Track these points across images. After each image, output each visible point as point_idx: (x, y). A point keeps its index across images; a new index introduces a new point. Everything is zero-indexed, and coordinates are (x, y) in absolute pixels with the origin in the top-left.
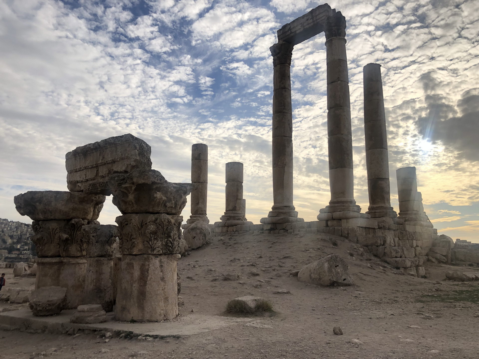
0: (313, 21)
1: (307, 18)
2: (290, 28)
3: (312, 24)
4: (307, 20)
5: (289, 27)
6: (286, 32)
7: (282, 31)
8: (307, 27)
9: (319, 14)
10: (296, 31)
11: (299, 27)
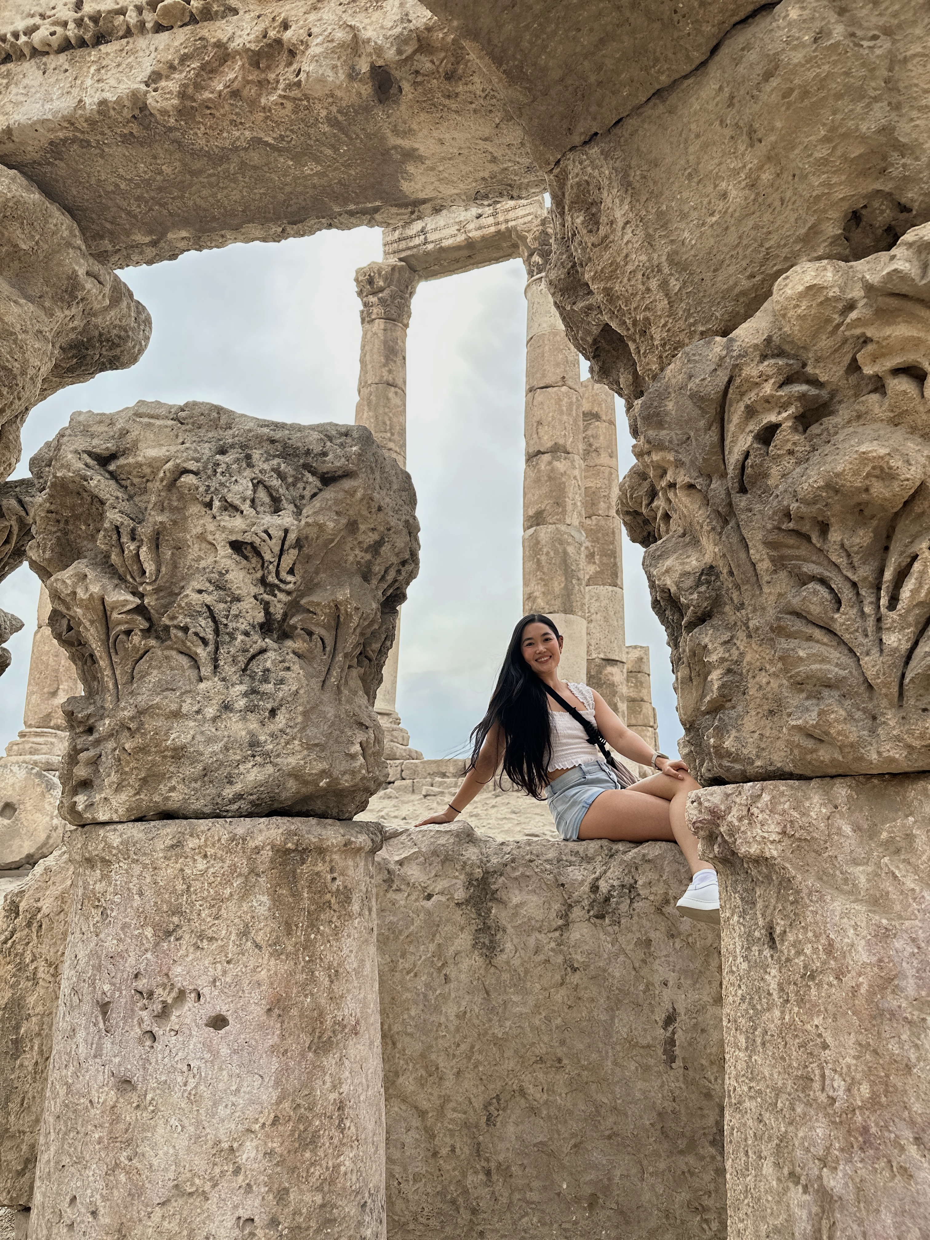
1: (480, 211)
3: (493, 229)
4: (479, 216)
9: (515, 208)
11: (453, 230)
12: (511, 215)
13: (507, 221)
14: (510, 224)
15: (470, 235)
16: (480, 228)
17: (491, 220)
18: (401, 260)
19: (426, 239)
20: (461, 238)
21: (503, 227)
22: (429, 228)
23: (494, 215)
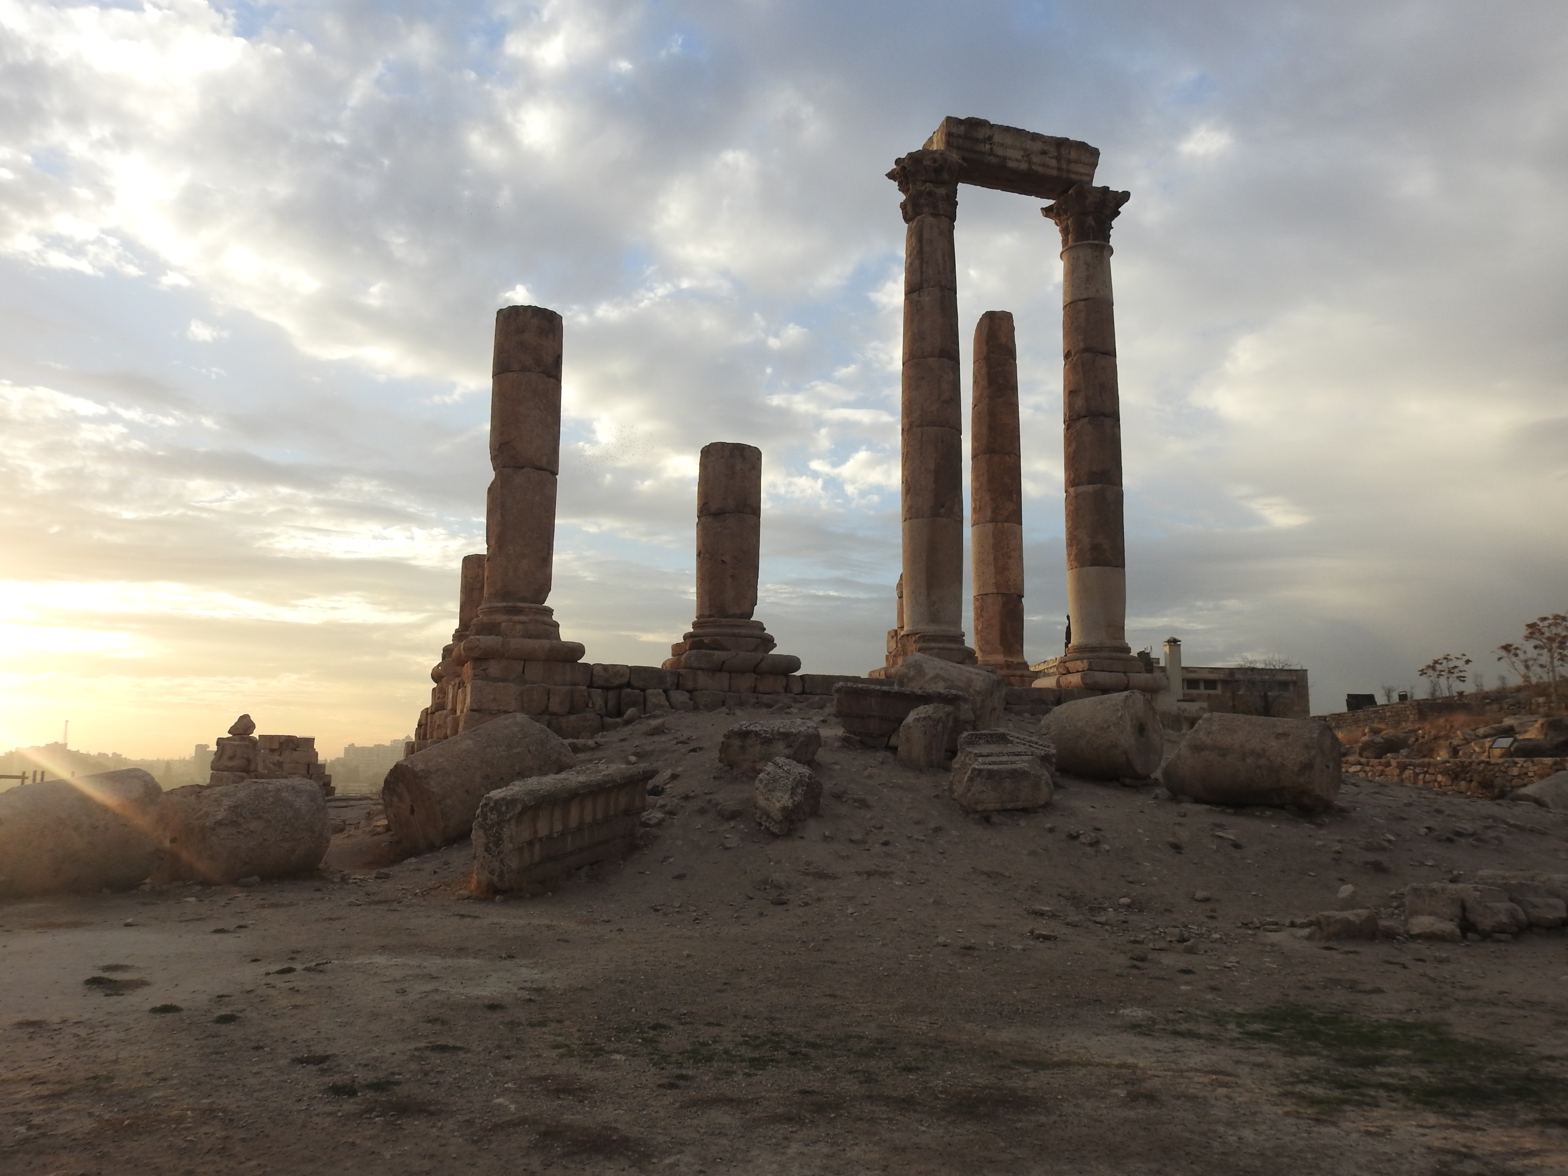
0: (1059, 169)
1: (1046, 148)
2: (990, 138)
3: (1054, 173)
4: (1044, 153)
5: (988, 132)
6: (977, 140)
7: (962, 128)
8: (1041, 170)
9: (1076, 162)
10: (1005, 158)
11: (1018, 154)
12: (1073, 167)
13: (1068, 171)
14: (1073, 176)
15: (1034, 167)
16: (1044, 165)
17: (1053, 162)
18: (964, 159)
19: (991, 149)
20: (1024, 166)
21: (1065, 175)
22: (997, 138)
23: (1058, 158)
